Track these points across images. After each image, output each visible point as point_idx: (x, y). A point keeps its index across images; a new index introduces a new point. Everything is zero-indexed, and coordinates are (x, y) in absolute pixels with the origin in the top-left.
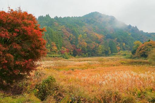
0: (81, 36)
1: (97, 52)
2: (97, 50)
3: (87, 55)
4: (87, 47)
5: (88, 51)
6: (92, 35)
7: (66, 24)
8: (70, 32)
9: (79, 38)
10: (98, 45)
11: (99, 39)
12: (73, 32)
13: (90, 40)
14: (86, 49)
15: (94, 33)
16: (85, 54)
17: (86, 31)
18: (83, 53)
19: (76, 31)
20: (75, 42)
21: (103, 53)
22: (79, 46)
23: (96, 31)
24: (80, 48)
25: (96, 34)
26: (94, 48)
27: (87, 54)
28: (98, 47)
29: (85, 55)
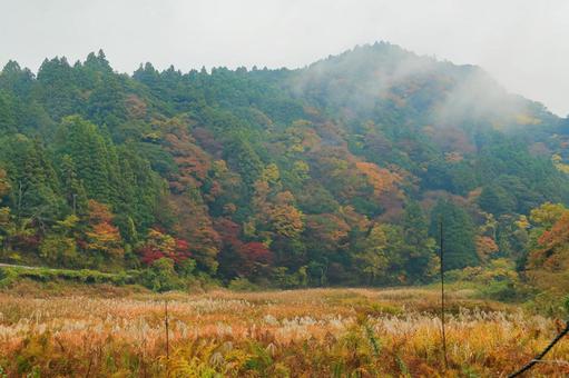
0: (273, 171)
1: (360, 262)
2: (362, 250)
3: (301, 279)
4: (307, 234)
5: (311, 255)
6: (337, 172)
7: (198, 109)
8: (212, 150)
9: (261, 186)
10: (366, 221)
11: (376, 192)
12: (231, 152)
13: (323, 194)
14: (299, 244)
15: (353, 158)
16: (293, 269)
17: (308, 149)
18: (279, 264)
19: (246, 143)
20: (236, 203)
21: (393, 268)
22: (259, 227)
23: (366, 147)
24: (261, 240)
25: (364, 166)
26: (343, 241)
27: (303, 271)
28: (368, 233)
29: (293, 279)
